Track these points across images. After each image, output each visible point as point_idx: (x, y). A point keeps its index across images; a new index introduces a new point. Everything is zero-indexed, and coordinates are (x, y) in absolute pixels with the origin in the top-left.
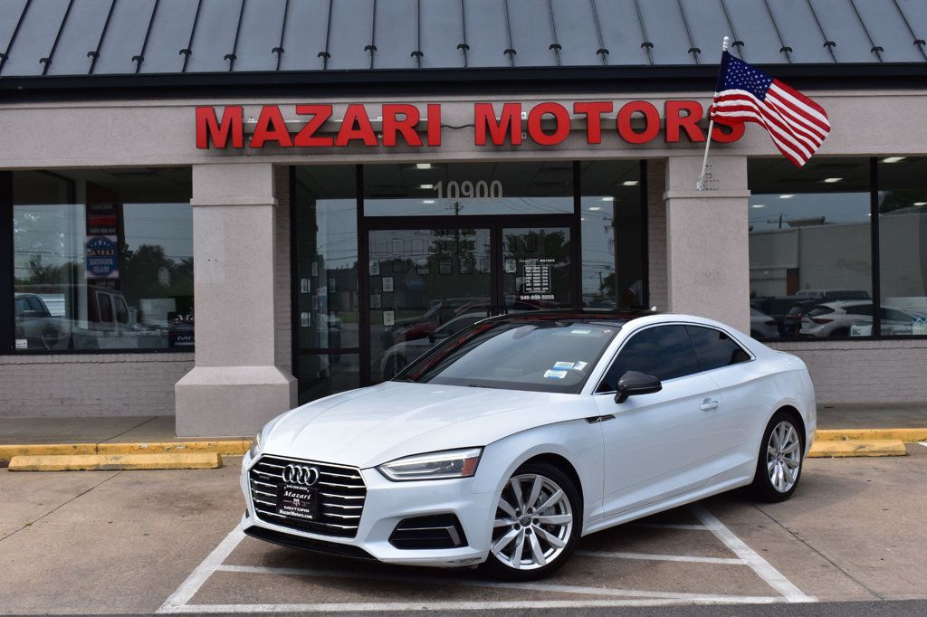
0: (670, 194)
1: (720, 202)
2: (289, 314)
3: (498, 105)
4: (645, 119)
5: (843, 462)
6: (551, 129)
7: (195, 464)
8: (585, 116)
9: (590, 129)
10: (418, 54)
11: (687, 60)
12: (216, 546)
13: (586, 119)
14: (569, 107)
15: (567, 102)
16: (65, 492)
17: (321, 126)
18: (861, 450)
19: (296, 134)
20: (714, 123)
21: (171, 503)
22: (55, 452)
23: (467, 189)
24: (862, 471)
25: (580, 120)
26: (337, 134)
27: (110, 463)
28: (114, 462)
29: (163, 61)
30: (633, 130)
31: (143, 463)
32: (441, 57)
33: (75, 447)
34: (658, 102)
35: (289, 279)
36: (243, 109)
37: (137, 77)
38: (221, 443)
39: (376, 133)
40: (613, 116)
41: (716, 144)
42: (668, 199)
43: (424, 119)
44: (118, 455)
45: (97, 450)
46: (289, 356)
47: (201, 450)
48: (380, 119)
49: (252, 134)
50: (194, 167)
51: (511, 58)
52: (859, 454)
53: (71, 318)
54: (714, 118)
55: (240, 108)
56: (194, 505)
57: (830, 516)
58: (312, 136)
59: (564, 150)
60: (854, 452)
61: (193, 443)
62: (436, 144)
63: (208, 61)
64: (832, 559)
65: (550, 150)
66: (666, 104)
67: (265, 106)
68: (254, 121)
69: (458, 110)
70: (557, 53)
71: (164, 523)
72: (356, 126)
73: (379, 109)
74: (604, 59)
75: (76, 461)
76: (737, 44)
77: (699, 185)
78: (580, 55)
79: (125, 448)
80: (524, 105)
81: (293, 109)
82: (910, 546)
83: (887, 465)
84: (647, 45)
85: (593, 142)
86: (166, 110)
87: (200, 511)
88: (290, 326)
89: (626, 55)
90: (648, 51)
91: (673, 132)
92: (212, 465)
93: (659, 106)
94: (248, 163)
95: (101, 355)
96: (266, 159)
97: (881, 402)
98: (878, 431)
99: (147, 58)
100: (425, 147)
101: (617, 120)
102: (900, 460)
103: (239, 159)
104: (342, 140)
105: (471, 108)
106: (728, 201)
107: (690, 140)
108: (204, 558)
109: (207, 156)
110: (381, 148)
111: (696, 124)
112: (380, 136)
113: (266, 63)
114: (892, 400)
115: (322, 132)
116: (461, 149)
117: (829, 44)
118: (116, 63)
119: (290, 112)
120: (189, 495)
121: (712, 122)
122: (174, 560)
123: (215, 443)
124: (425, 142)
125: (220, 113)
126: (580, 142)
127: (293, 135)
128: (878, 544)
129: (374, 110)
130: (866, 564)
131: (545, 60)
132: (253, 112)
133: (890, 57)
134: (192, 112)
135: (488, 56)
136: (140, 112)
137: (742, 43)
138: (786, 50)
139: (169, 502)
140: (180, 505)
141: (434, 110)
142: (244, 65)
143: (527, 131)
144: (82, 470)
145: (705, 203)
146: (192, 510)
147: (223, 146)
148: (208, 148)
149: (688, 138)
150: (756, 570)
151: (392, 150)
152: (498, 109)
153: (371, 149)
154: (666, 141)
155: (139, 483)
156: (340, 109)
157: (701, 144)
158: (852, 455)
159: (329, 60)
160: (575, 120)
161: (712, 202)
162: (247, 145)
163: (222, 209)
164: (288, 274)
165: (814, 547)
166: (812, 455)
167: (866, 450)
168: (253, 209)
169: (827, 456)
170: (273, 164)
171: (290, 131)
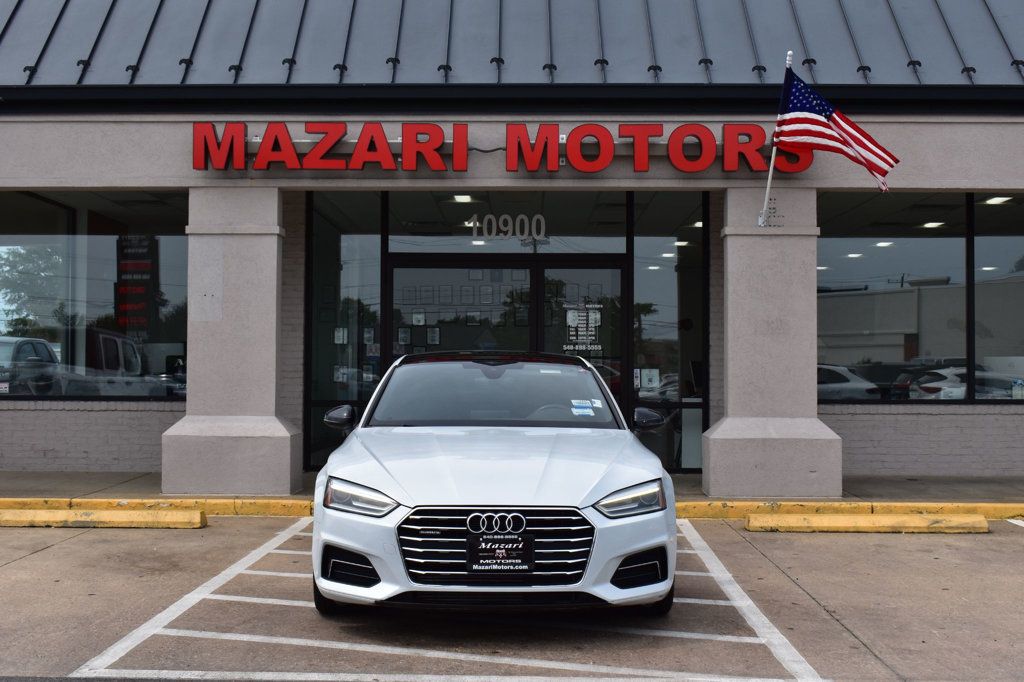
0: (727, 230)
1: (785, 241)
2: (301, 361)
3: (533, 126)
4: (700, 145)
5: (914, 538)
6: (591, 154)
7: (174, 523)
8: (631, 140)
9: (638, 156)
10: (446, 68)
11: (750, 78)
12: (164, 608)
13: (633, 144)
14: (614, 130)
15: (612, 125)
16: (19, 548)
17: (333, 147)
18: (936, 525)
19: (305, 155)
20: (778, 149)
21: (134, 563)
22: (23, 506)
23: (506, 223)
24: (932, 548)
25: (627, 145)
26: (350, 155)
27: (80, 519)
28: (83, 519)
29: (161, 72)
30: (685, 157)
31: (116, 520)
32: (472, 71)
33: (46, 502)
34: (715, 126)
35: (302, 321)
36: (246, 127)
37: (131, 88)
38: (208, 501)
39: (395, 156)
40: (663, 140)
41: (781, 174)
42: (726, 236)
43: (449, 140)
44: (90, 511)
45: (70, 506)
46: (300, 408)
47: (187, 508)
48: (400, 140)
49: (255, 155)
50: (191, 192)
51: (551, 73)
52: (933, 530)
53: (67, 363)
54: (776, 144)
55: (244, 125)
56: (157, 565)
57: (879, 594)
58: (322, 158)
59: (607, 178)
60: (928, 527)
61: (179, 501)
62: (462, 169)
63: (211, 72)
64: (865, 641)
65: (592, 178)
66: (724, 128)
67: (270, 124)
68: (259, 140)
69: (487, 131)
70: (603, 69)
71: (117, 584)
72: (372, 147)
73: (398, 128)
74: (656, 76)
75: (42, 516)
76: (809, 62)
77: (761, 221)
78: (629, 71)
79: (101, 503)
80: (562, 127)
81: (302, 127)
82: (961, 629)
83: (964, 542)
84: (706, 62)
85: (640, 170)
86: (161, 126)
87: (161, 571)
88: (301, 374)
89: (682, 72)
90: (707, 68)
91: (731, 160)
92: (194, 524)
93: (717, 131)
94: (251, 187)
95: (89, 403)
96: (271, 183)
97: (975, 475)
98: (961, 505)
99: (143, 68)
100: (450, 172)
101: (668, 145)
102: (979, 537)
103: (241, 183)
104: (357, 163)
105: (503, 129)
106: (793, 240)
107: (752, 170)
108: (146, 620)
109: (205, 177)
110: (400, 172)
111: (757, 150)
112: (400, 160)
113: (274, 75)
114: (988, 473)
115: (334, 152)
116: (492, 175)
117: (914, 64)
118: (109, 72)
119: (299, 131)
120: (157, 555)
121: (775, 149)
122: (112, 621)
123: (203, 501)
124: (449, 166)
125: (220, 130)
126: (626, 169)
127: (301, 156)
128: (925, 626)
129: (393, 130)
130: (903, 647)
131: (589, 76)
132: (257, 129)
133: (983, 78)
134: (189, 129)
135: (525, 71)
136: (133, 128)
137: (814, 61)
138: (864, 69)
139: (132, 562)
140: (142, 565)
141: (461, 131)
142: (250, 78)
143: (566, 156)
144: (48, 526)
145: (768, 242)
146: (153, 570)
147: (222, 166)
148: (206, 168)
149: (747, 167)
150: (772, 650)
151: (413, 174)
152: (533, 131)
153: (390, 173)
154: (723, 170)
155: (105, 541)
156: (354, 129)
157: (763, 174)
158: (926, 530)
159: (346, 73)
160: (619, 145)
161: (776, 241)
162: (250, 165)
163: (221, 239)
164: (302, 315)
165: (849, 627)
166: (879, 530)
167: (942, 525)
168: (255, 239)
169: (896, 531)
170: (279, 189)
171: (298, 152)
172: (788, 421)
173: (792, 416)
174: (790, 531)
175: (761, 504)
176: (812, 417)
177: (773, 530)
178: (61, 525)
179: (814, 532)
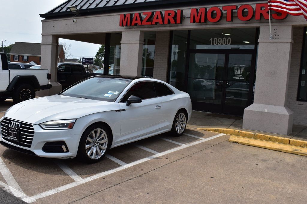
0: (259, 40)
1: (279, 44)
4: (248, 12)
9: (227, 16)
18: (296, 151)
23: (220, 40)
50: (122, 32)
52: (294, 153)
55: (130, 14)
58: (146, 22)
59: (222, 24)
60: (292, 152)
62: (179, 23)
65: (218, 24)
66: (257, 6)
69: (190, 12)
72: (157, 18)
77: (270, 37)
80: (208, 9)
85: (229, 21)
93: (254, 7)
94: (134, 31)
96: (138, 29)
101: (237, 12)
104: (154, 23)
109: (124, 28)
115: (149, 20)
116: (190, 25)
134: (119, 16)
145: (272, 44)
147: (125, 25)
153: (164, 25)
154: (255, 20)
160: (224, 13)
163: (128, 44)
166: (273, 149)
167: (298, 152)
168: (134, 44)
169: (279, 151)
170: (140, 31)
172: (273, 106)
173: (275, 105)
174: (242, 144)
175: (251, 133)
176: (282, 106)
177: (236, 143)
179: (250, 146)
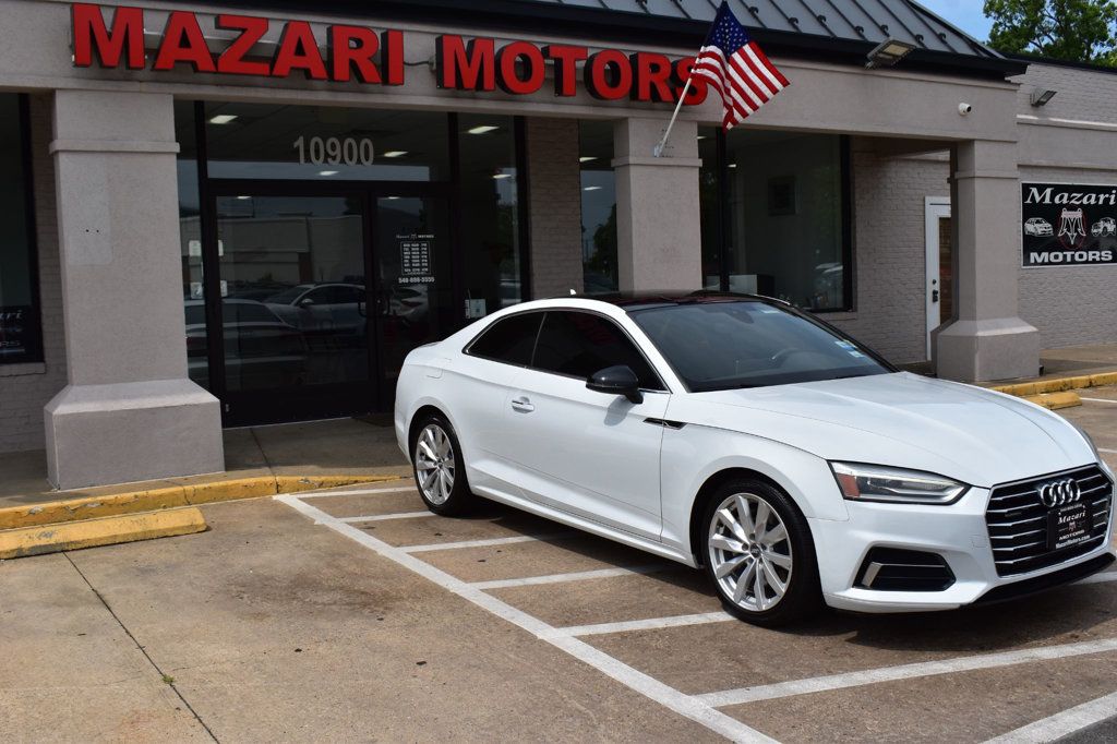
0: (631, 159)
1: (676, 172)
7: (174, 529)
17: (251, 48)
19: (218, 55)
23: (333, 147)
27: (38, 543)
28: (44, 541)
30: (606, 83)
31: (93, 536)
36: (143, 14)
38: (153, 492)
42: (629, 165)
50: (57, 93)
54: (694, 76)
55: (141, 11)
58: (242, 60)
59: (527, 102)
61: (112, 497)
65: (514, 100)
67: (172, 14)
68: (154, 33)
69: (410, 43)
72: (300, 50)
73: (325, 31)
77: (657, 151)
79: (5, 516)
81: (211, 22)
85: (565, 94)
91: (645, 89)
92: (197, 527)
94: (140, 92)
96: (166, 88)
103: (126, 86)
104: (283, 68)
105: (431, 43)
106: (681, 170)
109: (77, 76)
116: (416, 92)
119: (209, 26)
121: (690, 80)
123: (144, 493)
127: (215, 57)
129: (320, 32)
145: (661, 172)
151: (335, 86)
153: (308, 84)
156: (275, 27)
157: (658, 105)
161: (668, 171)
163: (104, 158)
168: (150, 159)
170: (175, 95)
171: (212, 51)
178: (14, 555)
